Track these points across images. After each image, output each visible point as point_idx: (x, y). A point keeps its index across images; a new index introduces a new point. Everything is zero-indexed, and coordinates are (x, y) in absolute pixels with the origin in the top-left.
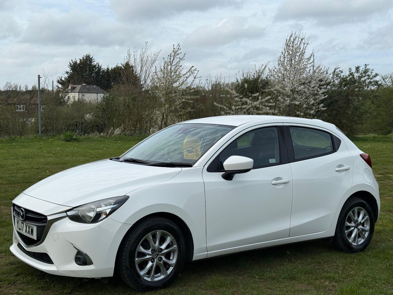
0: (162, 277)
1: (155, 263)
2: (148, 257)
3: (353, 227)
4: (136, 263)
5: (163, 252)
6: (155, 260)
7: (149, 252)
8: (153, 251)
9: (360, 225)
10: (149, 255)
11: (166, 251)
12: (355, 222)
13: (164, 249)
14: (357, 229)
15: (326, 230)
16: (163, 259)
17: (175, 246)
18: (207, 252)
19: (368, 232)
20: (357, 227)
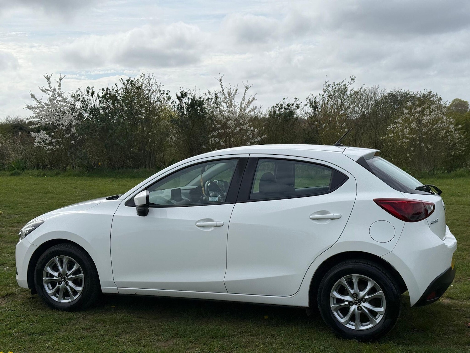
0: (69, 300)
1: (61, 285)
2: (55, 278)
4: (44, 281)
5: (69, 277)
6: (63, 283)
7: (56, 274)
8: (60, 275)
9: (364, 302)
10: (56, 277)
11: (71, 276)
12: (352, 296)
13: (70, 275)
14: (357, 306)
15: (290, 296)
16: (69, 284)
17: (82, 274)
18: (117, 288)
19: (382, 316)
20: (357, 303)
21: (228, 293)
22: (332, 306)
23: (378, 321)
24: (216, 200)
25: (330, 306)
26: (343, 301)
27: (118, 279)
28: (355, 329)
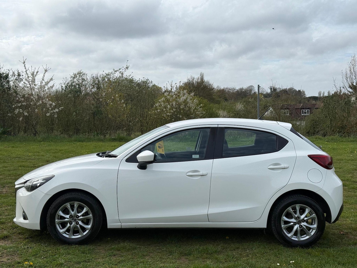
1: (72, 225)
2: (66, 220)
3: (292, 222)
4: (56, 223)
5: (79, 218)
6: (73, 223)
7: (68, 216)
8: (71, 217)
9: (303, 222)
12: (296, 219)
13: (80, 216)
14: (299, 225)
15: (255, 222)
16: (79, 223)
17: (91, 215)
18: (121, 224)
19: (315, 230)
20: (299, 223)
21: (209, 222)
22: (283, 226)
23: (312, 234)
24: (197, 157)
25: (281, 226)
26: (290, 222)
27: (122, 217)
28: (297, 240)
